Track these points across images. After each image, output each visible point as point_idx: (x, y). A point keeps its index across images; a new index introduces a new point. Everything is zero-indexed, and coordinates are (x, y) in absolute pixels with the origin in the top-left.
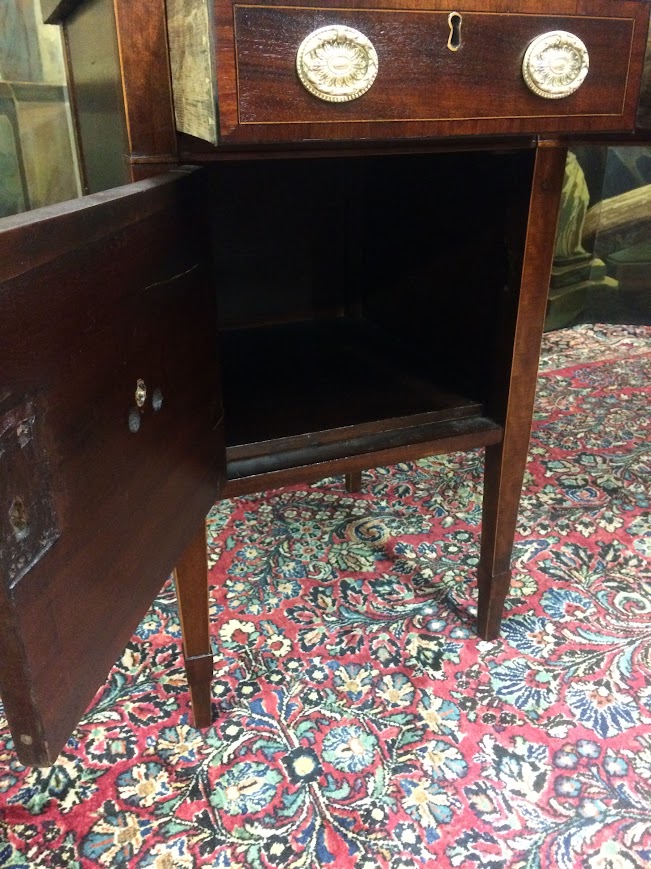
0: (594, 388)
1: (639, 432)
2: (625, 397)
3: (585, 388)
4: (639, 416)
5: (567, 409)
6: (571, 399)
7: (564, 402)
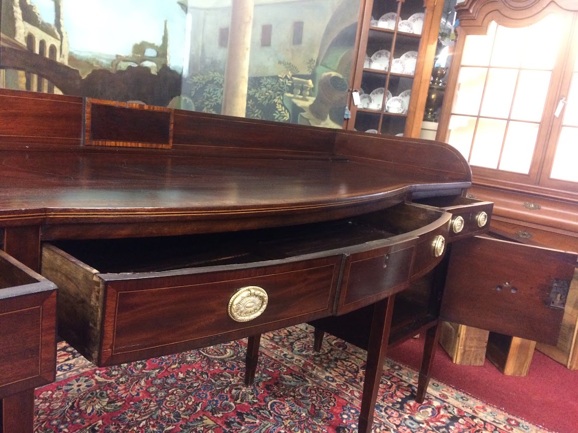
0: (162, 368)
1: (186, 413)
2: (181, 375)
3: (154, 369)
4: (189, 394)
5: (138, 394)
6: (143, 383)
7: (137, 387)
